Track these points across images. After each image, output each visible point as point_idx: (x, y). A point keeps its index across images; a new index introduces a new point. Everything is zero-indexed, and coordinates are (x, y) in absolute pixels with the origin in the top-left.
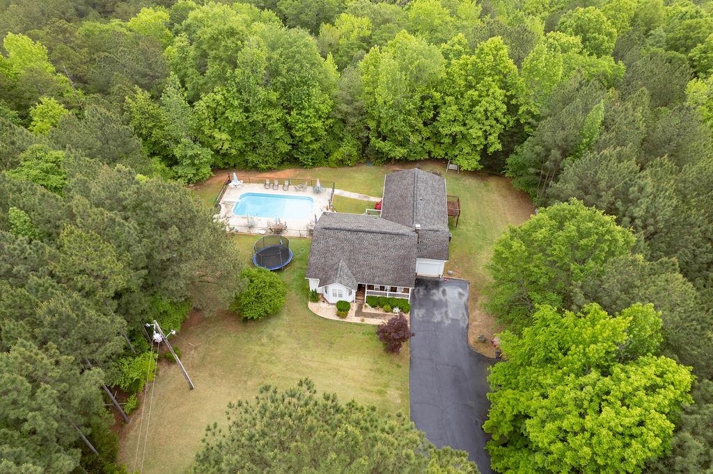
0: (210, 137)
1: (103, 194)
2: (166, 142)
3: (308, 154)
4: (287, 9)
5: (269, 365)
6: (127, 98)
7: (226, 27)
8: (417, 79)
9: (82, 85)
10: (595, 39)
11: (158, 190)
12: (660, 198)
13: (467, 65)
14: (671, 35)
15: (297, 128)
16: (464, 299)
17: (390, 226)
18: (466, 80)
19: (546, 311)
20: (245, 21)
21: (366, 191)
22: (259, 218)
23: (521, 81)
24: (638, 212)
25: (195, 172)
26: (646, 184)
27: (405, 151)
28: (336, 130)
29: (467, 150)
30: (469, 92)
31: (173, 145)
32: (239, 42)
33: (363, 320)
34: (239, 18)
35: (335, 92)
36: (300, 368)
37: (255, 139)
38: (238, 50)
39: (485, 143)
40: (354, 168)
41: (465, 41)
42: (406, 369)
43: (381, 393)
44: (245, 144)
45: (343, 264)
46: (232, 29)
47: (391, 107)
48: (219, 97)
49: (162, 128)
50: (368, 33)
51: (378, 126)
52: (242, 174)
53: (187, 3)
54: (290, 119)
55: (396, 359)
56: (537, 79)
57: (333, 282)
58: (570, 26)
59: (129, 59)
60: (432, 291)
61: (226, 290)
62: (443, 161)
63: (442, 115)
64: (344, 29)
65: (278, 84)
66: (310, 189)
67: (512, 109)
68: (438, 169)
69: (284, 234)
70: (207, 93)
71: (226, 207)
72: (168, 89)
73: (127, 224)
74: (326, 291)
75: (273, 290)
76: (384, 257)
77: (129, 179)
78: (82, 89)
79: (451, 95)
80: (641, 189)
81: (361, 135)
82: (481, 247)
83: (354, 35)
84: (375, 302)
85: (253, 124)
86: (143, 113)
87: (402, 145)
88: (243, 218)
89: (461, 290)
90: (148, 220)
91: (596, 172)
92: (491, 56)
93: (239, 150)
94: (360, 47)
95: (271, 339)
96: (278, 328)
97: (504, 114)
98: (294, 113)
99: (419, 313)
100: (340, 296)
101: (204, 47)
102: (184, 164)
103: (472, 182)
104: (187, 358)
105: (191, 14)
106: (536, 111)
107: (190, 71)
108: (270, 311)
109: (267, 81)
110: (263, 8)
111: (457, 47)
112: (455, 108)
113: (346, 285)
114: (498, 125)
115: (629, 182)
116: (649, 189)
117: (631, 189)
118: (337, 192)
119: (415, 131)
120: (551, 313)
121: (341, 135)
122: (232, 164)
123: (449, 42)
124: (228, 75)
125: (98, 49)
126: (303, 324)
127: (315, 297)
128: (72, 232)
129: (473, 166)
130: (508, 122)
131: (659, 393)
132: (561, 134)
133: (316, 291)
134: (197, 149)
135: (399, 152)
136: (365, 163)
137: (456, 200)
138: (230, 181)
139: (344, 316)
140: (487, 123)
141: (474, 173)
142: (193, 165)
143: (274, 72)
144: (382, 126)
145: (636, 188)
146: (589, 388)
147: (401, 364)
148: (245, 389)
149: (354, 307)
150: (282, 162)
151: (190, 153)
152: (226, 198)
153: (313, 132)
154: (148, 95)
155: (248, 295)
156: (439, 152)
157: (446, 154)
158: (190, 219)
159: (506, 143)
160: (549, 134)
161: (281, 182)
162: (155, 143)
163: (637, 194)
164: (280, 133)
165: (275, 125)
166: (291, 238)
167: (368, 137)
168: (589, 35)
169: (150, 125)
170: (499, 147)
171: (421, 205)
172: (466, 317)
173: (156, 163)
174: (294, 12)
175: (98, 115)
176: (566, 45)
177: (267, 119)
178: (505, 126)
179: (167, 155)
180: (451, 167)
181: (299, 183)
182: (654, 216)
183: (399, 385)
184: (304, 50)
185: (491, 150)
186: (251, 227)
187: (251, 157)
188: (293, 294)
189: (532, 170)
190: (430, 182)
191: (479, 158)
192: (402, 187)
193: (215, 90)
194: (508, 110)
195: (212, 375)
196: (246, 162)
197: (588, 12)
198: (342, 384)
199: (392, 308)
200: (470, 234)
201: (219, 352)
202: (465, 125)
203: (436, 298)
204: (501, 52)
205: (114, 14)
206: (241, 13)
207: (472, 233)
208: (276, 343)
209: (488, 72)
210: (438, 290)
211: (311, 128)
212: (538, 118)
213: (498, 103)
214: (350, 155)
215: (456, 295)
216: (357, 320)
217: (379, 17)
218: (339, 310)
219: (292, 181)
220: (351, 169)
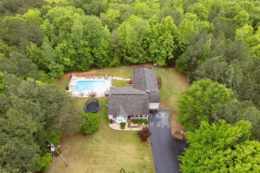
0: (62, 60)
1: (24, 93)
2: (45, 64)
3: (101, 64)
4: (86, 7)
5: (97, 152)
6: (27, 47)
7: (65, 17)
8: (140, 33)
9: (7, 42)
10: (201, 14)
11: (47, 89)
12: (237, 75)
13: (159, 27)
14: (226, 12)
15: (96, 54)
16: (168, 116)
17: (137, 91)
18: (159, 33)
19: (204, 123)
20: (71, 13)
21: (124, 76)
22: (85, 91)
23: (179, 32)
24: (230, 81)
25: (57, 74)
26: (231, 70)
27: (138, 60)
28: (111, 54)
29: (160, 58)
30: (161, 37)
31: (48, 65)
32: (71, 23)
33: (131, 129)
34: (69, 12)
35: (109, 39)
36: (110, 152)
37: (80, 59)
38: (71, 26)
39: (167, 55)
40: (119, 68)
41: (157, 18)
42: (150, 147)
43: (142, 158)
44: (76, 62)
45: (121, 108)
46: (68, 18)
47: (132, 44)
48: (65, 45)
49: (43, 58)
50: (119, 16)
51: (127, 51)
52: (76, 74)
53: (47, 7)
54: (93, 51)
55: (146, 144)
56: (185, 31)
57: (119, 116)
58: (192, 10)
59: (26, 31)
60: (155, 115)
61: (77, 125)
62: (152, 63)
63: (151, 46)
64: (110, 14)
65: (88, 38)
66: (103, 77)
67: (176, 43)
68: (150, 66)
69: (96, 97)
70: (60, 43)
71: (71, 87)
72: (44, 43)
73: (36, 105)
74: (116, 119)
75: (96, 122)
76: (137, 104)
77: (34, 85)
78: (7, 44)
79: (153, 38)
80: (230, 72)
81: (120, 55)
82: (170, 96)
83: (114, 17)
84: (135, 122)
85: (79, 54)
86: (34, 53)
87: (136, 58)
88: (78, 91)
89: (166, 113)
90: (44, 101)
91: (213, 67)
92: (167, 24)
93: (74, 64)
94: (117, 21)
95: (96, 141)
96: (98, 136)
97: (174, 45)
98: (95, 49)
99: (152, 124)
100: (121, 120)
101: (57, 25)
102: (53, 72)
103: (163, 70)
104: (63, 152)
105: (50, 11)
106: (185, 43)
107: (52, 35)
108: (95, 130)
109: (83, 37)
110: (77, 8)
111: (154, 20)
112: (155, 43)
113: (124, 117)
114: (172, 49)
115: (225, 70)
116: (233, 72)
117: (226, 72)
118: (114, 78)
119: (141, 52)
120: (206, 124)
121: (113, 56)
122: (72, 70)
123: (151, 18)
124: (68, 36)
125: (12, 27)
126: (108, 133)
127: (111, 122)
128: (12, 112)
129: (163, 64)
130: (175, 47)
131: (256, 156)
132: (196, 52)
133: (111, 119)
134: (58, 66)
135: (136, 61)
136: (123, 65)
137: (159, 78)
138: (71, 77)
139: (124, 128)
140: (167, 48)
141: (164, 67)
142: (57, 71)
143: (86, 34)
144: (129, 51)
145: (228, 72)
146: (229, 156)
147: (148, 146)
148: (89, 163)
149: (127, 124)
150: (91, 67)
151: (55, 67)
152: (71, 84)
153: (103, 55)
154: (35, 45)
155: (86, 125)
156: (150, 60)
157: (153, 60)
158: (61, 99)
159: (175, 55)
160: (192, 52)
161: (92, 75)
162: (40, 64)
163: (228, 74)
164: (90, 57)
165: (88, 54)
166: (99, 98)
167: (123, 56)
168: (199, 13)
169: (38, 57)
170: (172, 57)
171: (147, 82)
172: (169, 124)
173: (42, 73)
174: (90, 9)
175: (16, 56)
176: (192, 17)
177: (84, 52)
178: (174, 49)
179: (45, 69)
180: (155, 65)
181: (99, 75)
182: (235, 82)
183: (148, 154)
184: (97, 24)
185: (170, 58)
186: (82, 95)
187: (79, 67)
188: (103, 121)
189: (186, 65)
190: (150, 73)
191: (165, 61)
192: (139, 75)
193: (63, 42)
194: (175, 43)
195: (75, 159)
196: (77, 68)
197: (198, 5)
198: (127, 157)
199: (142, 123)
200: (166, 91)
201: (76, 149)
202: (159, 49)
203: (157, 117)
204: (171, 22)
205: (17, 12)
206: (69, 10)
207: (166, 90)
208: (99, 142)
209: (167, 29)
210: (158, 114)
211: (101, 54)
212: (186, 46)
213: (171, 41)
214: (117, 63)
215: (164, 115)
216: (129, 129)
217: (123, 10)
218: (122, 126)
219: (96, 75)
220: (118, 68)
